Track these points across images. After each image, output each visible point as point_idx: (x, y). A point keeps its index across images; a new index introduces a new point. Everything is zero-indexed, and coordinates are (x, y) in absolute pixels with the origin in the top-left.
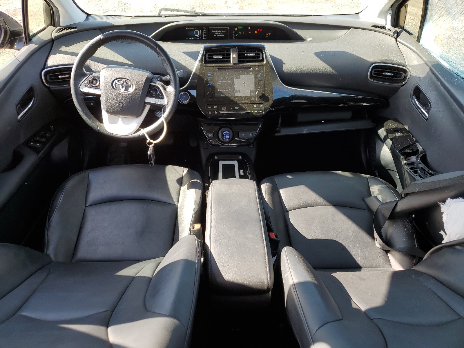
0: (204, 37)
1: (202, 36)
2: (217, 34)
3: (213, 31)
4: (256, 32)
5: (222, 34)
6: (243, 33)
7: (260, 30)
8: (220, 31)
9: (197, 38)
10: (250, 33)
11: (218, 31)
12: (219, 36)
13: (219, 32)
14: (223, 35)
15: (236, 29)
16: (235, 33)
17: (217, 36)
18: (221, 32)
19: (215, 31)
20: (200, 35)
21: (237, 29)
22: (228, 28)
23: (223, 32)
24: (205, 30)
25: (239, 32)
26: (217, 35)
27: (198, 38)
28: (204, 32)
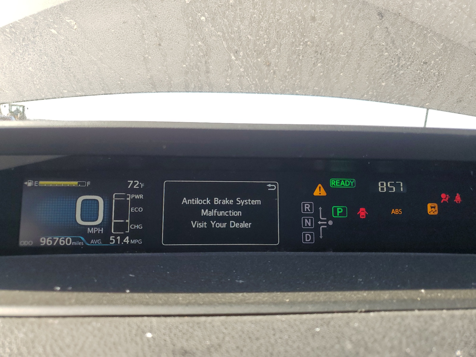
0: (133, 234)
1: (120, 227)
2: (211, 214)
3: (185, 201)
4: (432, 209)
5: (238, 220)
6: (363, 213)
7: (453, 197)
8: (226, 202)
9: (89, 237)
10: (395, 212)
11: (217, 201)
12: (220, 225)
13: (221, 208)
14: (245, 225)
15: (319, 191)
16: (317, 211)
17: (209, 225)
18: (235, 207)
19: (198, 202)
20: (106, 224)
21: (323, 193)
22: (273, 186)
23: (245, 209)
24: (137, 192)
25: (340, 209)
26: (207, 219)
27: (96, 236)
28: (135, 203)
